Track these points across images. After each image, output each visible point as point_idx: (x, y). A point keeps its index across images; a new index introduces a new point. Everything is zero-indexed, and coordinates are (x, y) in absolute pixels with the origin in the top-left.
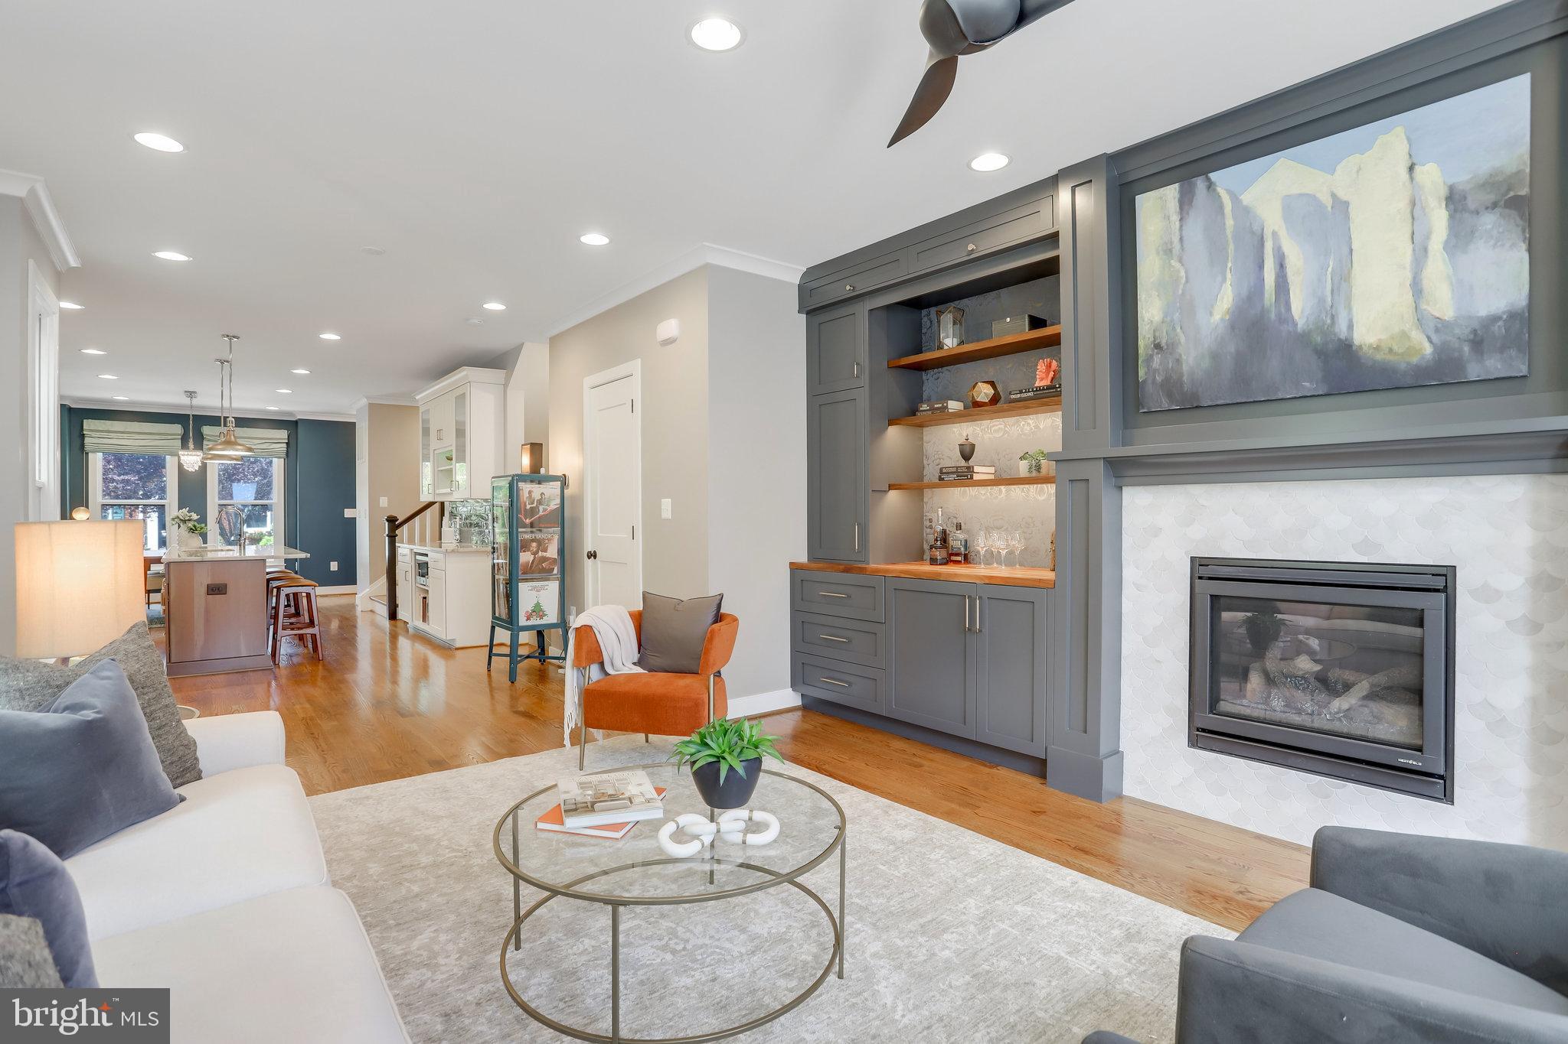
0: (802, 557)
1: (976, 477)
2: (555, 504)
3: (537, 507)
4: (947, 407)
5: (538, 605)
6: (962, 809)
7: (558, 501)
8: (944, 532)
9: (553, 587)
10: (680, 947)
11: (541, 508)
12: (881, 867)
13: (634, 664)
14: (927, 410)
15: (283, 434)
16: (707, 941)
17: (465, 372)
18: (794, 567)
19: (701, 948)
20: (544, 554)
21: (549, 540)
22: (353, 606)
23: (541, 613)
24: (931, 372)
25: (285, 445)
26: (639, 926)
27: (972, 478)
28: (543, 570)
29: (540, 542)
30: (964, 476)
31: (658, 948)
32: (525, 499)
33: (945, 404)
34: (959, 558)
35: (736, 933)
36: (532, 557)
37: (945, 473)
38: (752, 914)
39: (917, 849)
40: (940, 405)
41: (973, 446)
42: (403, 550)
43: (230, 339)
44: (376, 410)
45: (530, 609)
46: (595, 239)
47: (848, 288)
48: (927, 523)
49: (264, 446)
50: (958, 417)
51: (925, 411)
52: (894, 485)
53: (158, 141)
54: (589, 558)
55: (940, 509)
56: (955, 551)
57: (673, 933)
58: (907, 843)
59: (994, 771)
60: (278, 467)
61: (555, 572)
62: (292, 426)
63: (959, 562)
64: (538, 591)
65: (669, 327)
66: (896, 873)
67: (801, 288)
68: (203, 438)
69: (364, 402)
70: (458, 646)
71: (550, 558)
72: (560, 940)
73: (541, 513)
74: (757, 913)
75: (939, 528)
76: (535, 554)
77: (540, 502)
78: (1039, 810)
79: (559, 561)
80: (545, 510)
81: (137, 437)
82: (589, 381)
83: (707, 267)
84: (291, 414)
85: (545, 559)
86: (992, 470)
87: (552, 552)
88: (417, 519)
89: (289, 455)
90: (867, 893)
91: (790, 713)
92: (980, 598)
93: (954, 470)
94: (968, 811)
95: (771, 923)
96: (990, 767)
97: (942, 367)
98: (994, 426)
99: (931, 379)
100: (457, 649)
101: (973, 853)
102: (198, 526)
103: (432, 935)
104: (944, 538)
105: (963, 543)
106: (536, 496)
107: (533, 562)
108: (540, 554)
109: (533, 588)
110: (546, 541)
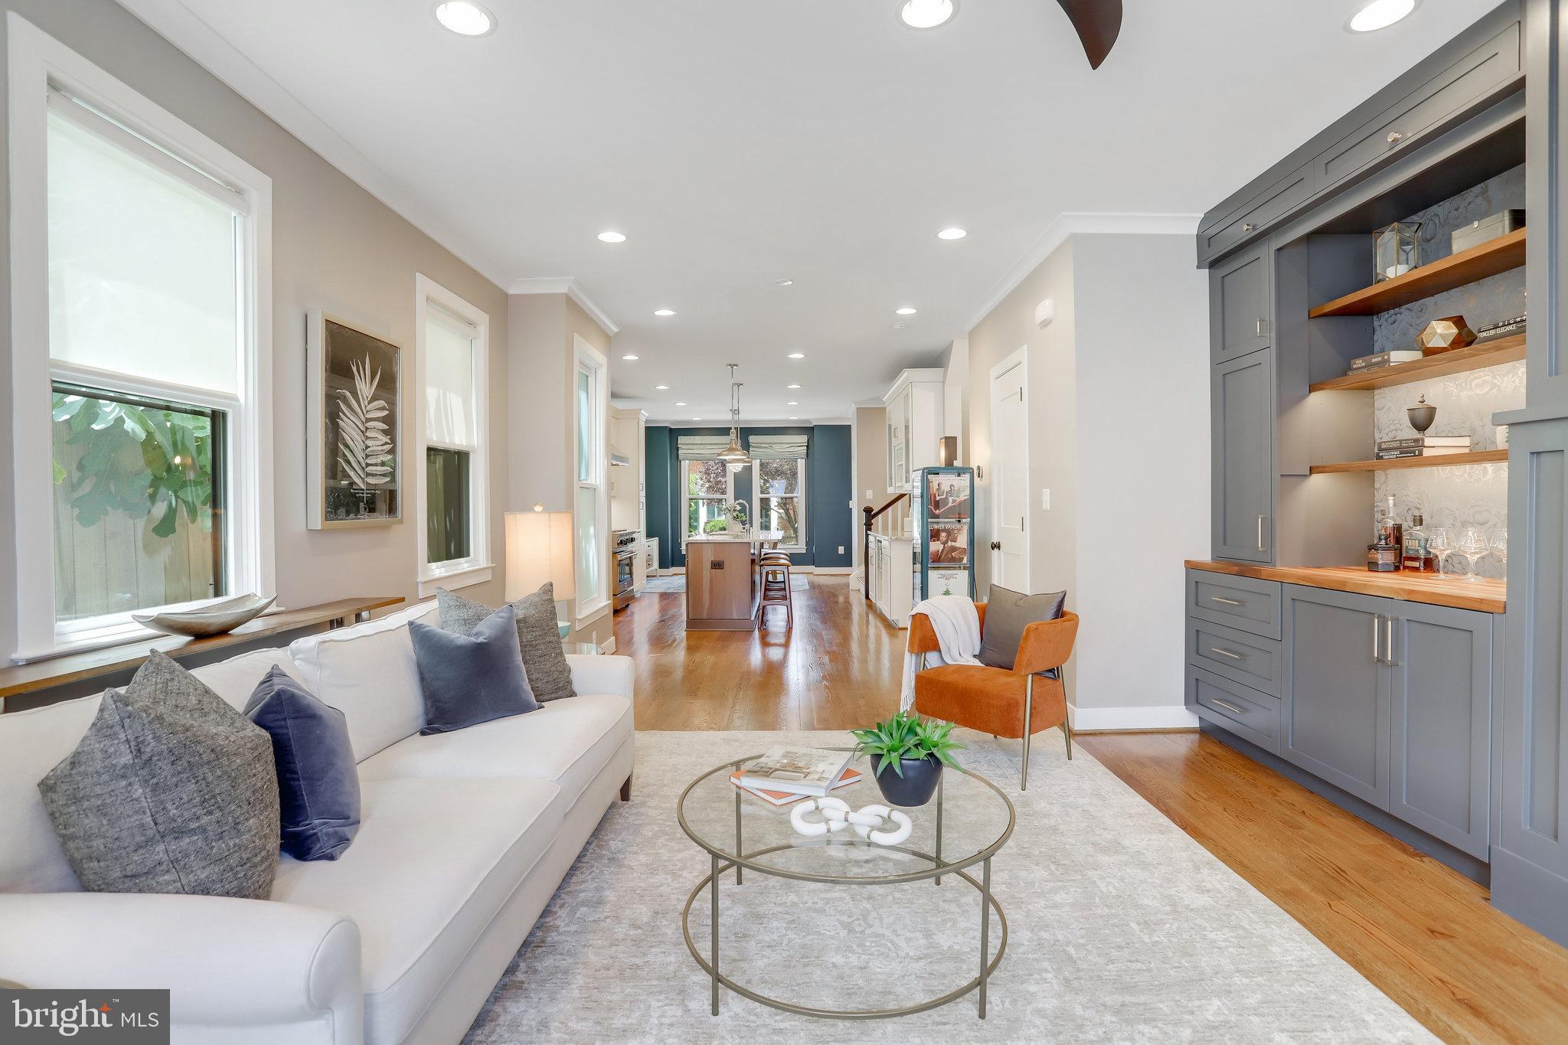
0: (1205, 555)
1: (1427, 453)
2: (964, 495)
3: (947, 498)
4: (1388, 361)
5: (948, 592)
6: (1313, 894)
7: (968, 492)
8: (1398, 529)
9: (962, 576)
10: (858, 929)
11: (950, 499)
12: (1134, 925)
13: (975, 656)
14: (1363, 367)
15: (803, 439)
16: (887, 933)
17: (906, 374)
18: (1191, 567)
19: (876, 937)
20: (954, 544)
21: (959, 530)
22: (848, 585)
24: (1385, 315)
25: (805, 447)
26: (842, 899)
27: (1421, 454)
28: (953, 560)
29: (949, 532)
30: (1411, 454)
31: (842, 923)
32: (935, 490)
33: (1386, 357)
34: (1416, 564)
35: (919, 935)
36: (941, 547)
37: (1385, 449)
38: (949, 925)
39: (1198, 921)
40: (1380, 359)
41: (1432, 411)
42: (871, 538)
43: (732, 367)
44: (861, 412)
46: (952, 233)
47: (1245, 227)
48: (1378, 516)
49: (791, 449)
50: (1407, 372)
51: (1360, 368)
52: (1317, 467)
53: (612, 237)
54: (993, 549)
55: (1391, 498)
56: (1412, 554)
57: (865, 915)
58: (1192, 910)
59: (1415, 861)
60: (801, 464)
61: (965, 561)
62: (809, 430)
63: (1417, 569)
64: (946, 580)
65: (1044, 309)
66: (1146, 939)
67: (1199, 237)
68: (749, 446)
69: (854, 407)
70: (900, 626)
71: (960, 548)
72: (774, 888)
73: (950, 504)
74: (955, 923)
75: (1390, 523)
76: (944, 543)
77: (950, 493)
78: (1446, 932)
79: (968, 551)
80: (954, 501)
81: (709, 447)
82: (994, 371)
83: (1074, 238)
84: (809, 421)
85: (954, 549)
86: (1466, 441)
87: (962, 541)
88: (890, 509)
89: (809, 455)
90: (1090, 947)
91: (1179, 735)
92: (1396, 621)
93: (1397, 444)
94: (1320, 899)
95: (960, 938)
96: (1413, 855)
97: (1400, 306)
98: (1473, 379)
99: (1385, 324)
100: (900, 629)
101: (1274, 949)
102: (739, 515)
103: (695, 853)
104: (1398, 534)
105: (1423, 544)
106: (945, 487)
107: (943, 550)
108: (950, 543)
109: (944, 576)
110: (956, 532)
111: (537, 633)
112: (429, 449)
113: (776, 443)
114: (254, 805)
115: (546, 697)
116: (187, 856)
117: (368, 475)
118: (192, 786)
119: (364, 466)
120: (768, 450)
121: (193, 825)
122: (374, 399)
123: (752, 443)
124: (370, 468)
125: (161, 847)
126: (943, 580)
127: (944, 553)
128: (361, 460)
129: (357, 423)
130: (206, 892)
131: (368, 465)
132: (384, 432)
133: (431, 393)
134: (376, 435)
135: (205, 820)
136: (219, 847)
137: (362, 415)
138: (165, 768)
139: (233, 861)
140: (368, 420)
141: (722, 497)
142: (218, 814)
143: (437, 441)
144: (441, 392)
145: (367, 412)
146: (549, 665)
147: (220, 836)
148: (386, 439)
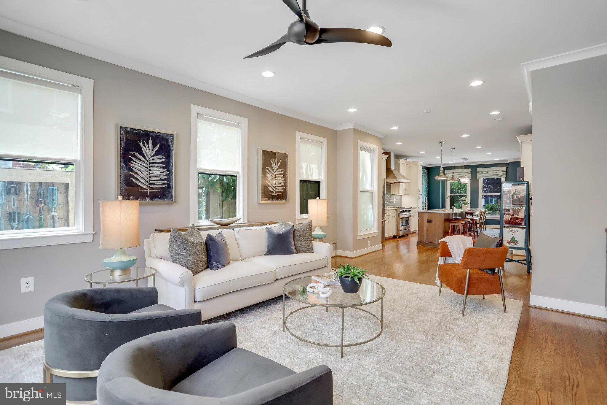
2: (523, 194)
3: (513, 195)
5: (513, 238)
7: (525, 193)
9: (522, 231)
11: (515, 196)
15: (504, 168)
17: (518, 138)
20: (517, 216)
21: (520, 210)
23: (515, 242)
25: (505, 172)
28: (517, 223)
36: (510, 217)
45: (509, 239)
49: (498, 173)
60: (503, 180)
61: (523, 224)
62: (506, 164)
64: (513, 232)
68: (477, 172)
71: (520, 218)
76: (512, 216)
77: (515, 193)
79: (525, 220)
80: (517, 197)
83: (532, 73)
85: (517, 219)
87: (522, 215)
102: (465, 202)
106: (513, 190)
107: (511, 219)
108: (515, 216)
109: (511, 231)
110: (518, 211)
111: (301, 234)
112: (301, 181)
113: (490, 171)
114: (194, 253)
115: (302, 252)
116: (181, 259)
117: (276, 189)
118: (182, 247)
119: (275, 186)
120: (486, 174)
121: (182, 254)
122: (279, 168)
123: (479, 171)
124: (277, 187)
125: (178, 256)
126: (511, 232)
127: (512, 220)
128: (274, 185)
129: (273, 176)
130: (183, 266)
131: (276, 186)
132: (282, 177)
133: (304, 165)
134: (279, 178)
135: (184, 253)
136: (186, 259)
137: (274, 173)
138: (179, 243)
139: (188, 262)
140: (276, 175)
141: (465, 194)
142: (186, 253)
143: (305, 178)
144: (308, 164)
145: (276, 172)
146: (304, 243)
147: (187, 257)
148: (283, 179)
